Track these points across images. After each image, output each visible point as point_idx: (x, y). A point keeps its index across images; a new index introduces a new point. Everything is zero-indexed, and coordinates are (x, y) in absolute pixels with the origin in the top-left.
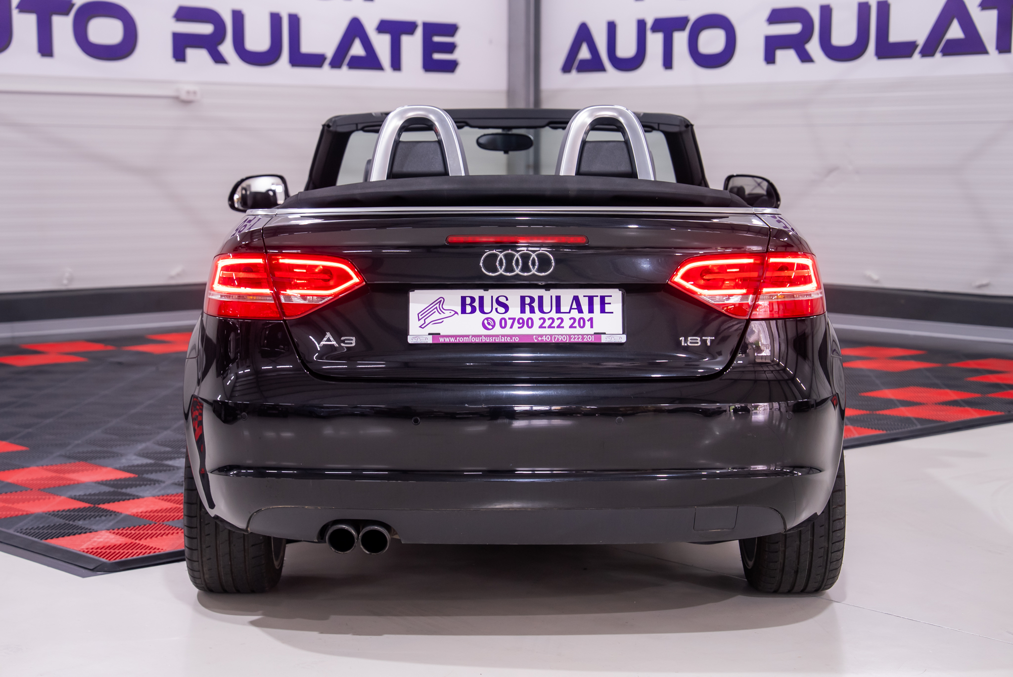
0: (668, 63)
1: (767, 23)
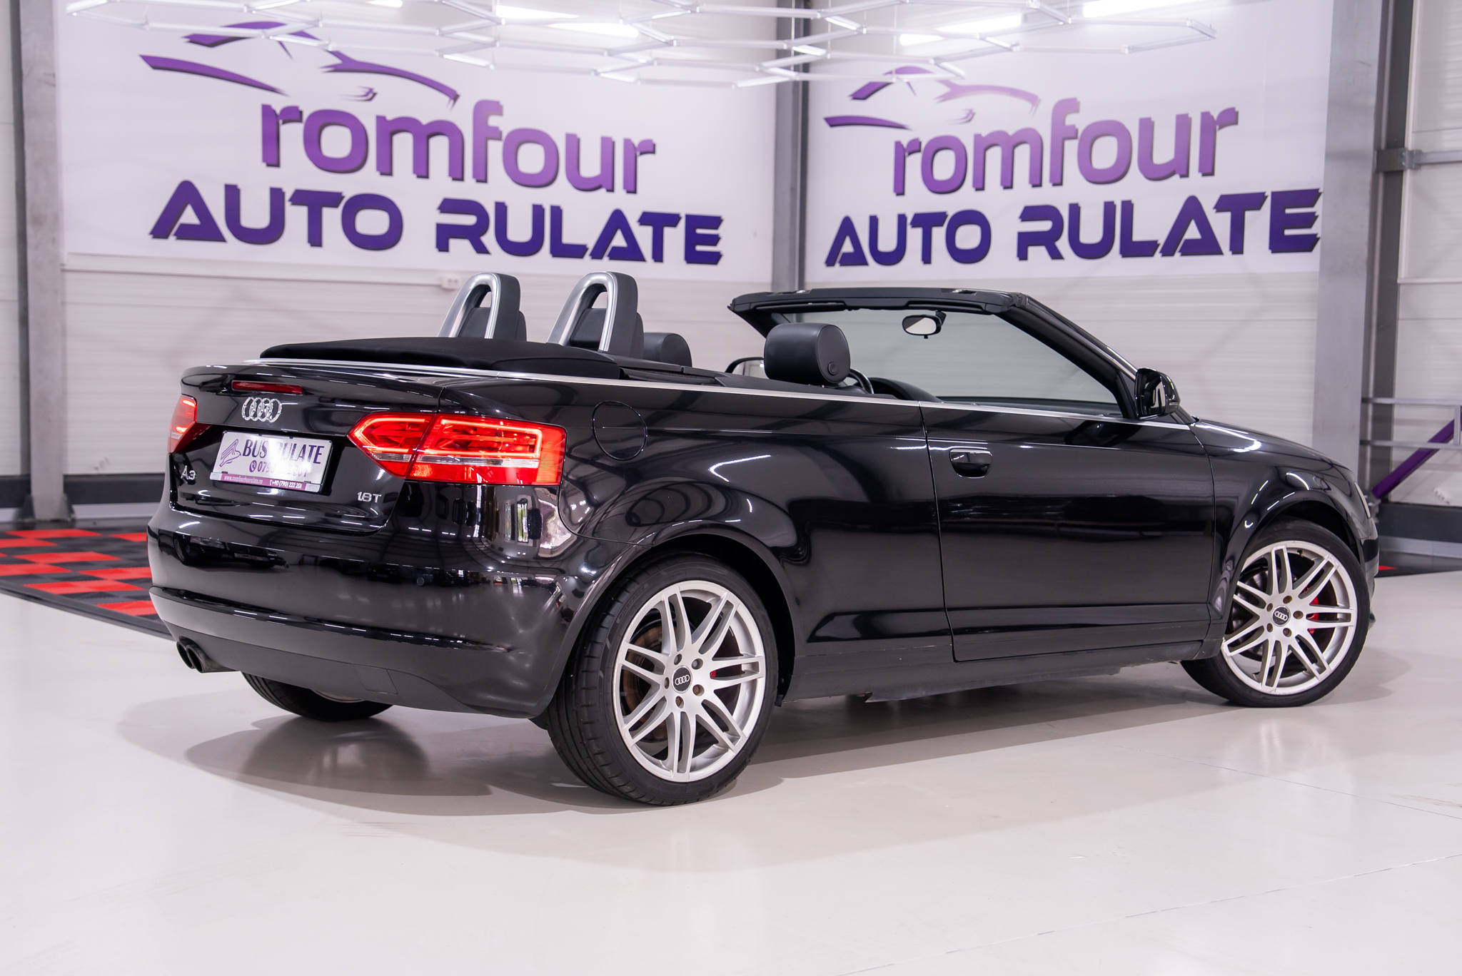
0: (927, 258)
1: (1020, 220)
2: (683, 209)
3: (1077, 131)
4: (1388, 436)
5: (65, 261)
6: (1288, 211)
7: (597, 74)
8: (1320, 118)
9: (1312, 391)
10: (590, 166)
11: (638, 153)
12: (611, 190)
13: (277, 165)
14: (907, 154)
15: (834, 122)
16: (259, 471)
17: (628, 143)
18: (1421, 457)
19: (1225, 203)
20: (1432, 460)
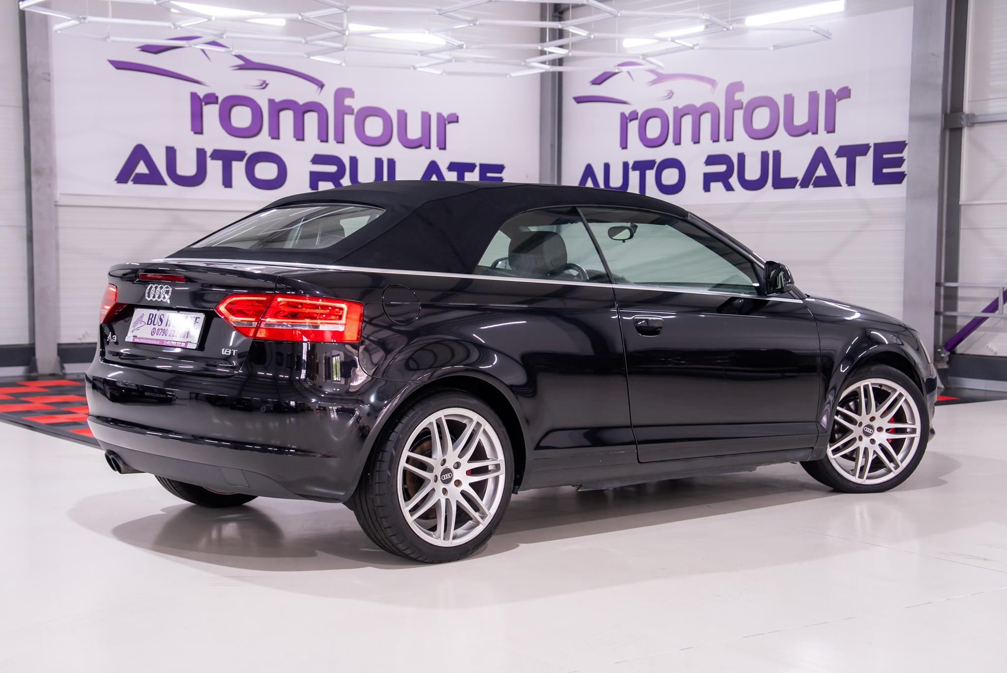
0: (642, 191)
1: (705, 165)
2: (478, 160)
3: (742, 103)
4: (954, 308)
5: (58, 199)
6: (885, 156)
7: (415, 68)
8: (905, 92)
9: (903, 278)
10: (414, 132)
11: (447, 123)
12: (429, 147)
13: (201, 133)
14: (628, 121)
15: (580, 100)
16: (157, 335)
17: (439, 116)
18: (977, 322)
19: (842, 151)
20: (983, 325)
